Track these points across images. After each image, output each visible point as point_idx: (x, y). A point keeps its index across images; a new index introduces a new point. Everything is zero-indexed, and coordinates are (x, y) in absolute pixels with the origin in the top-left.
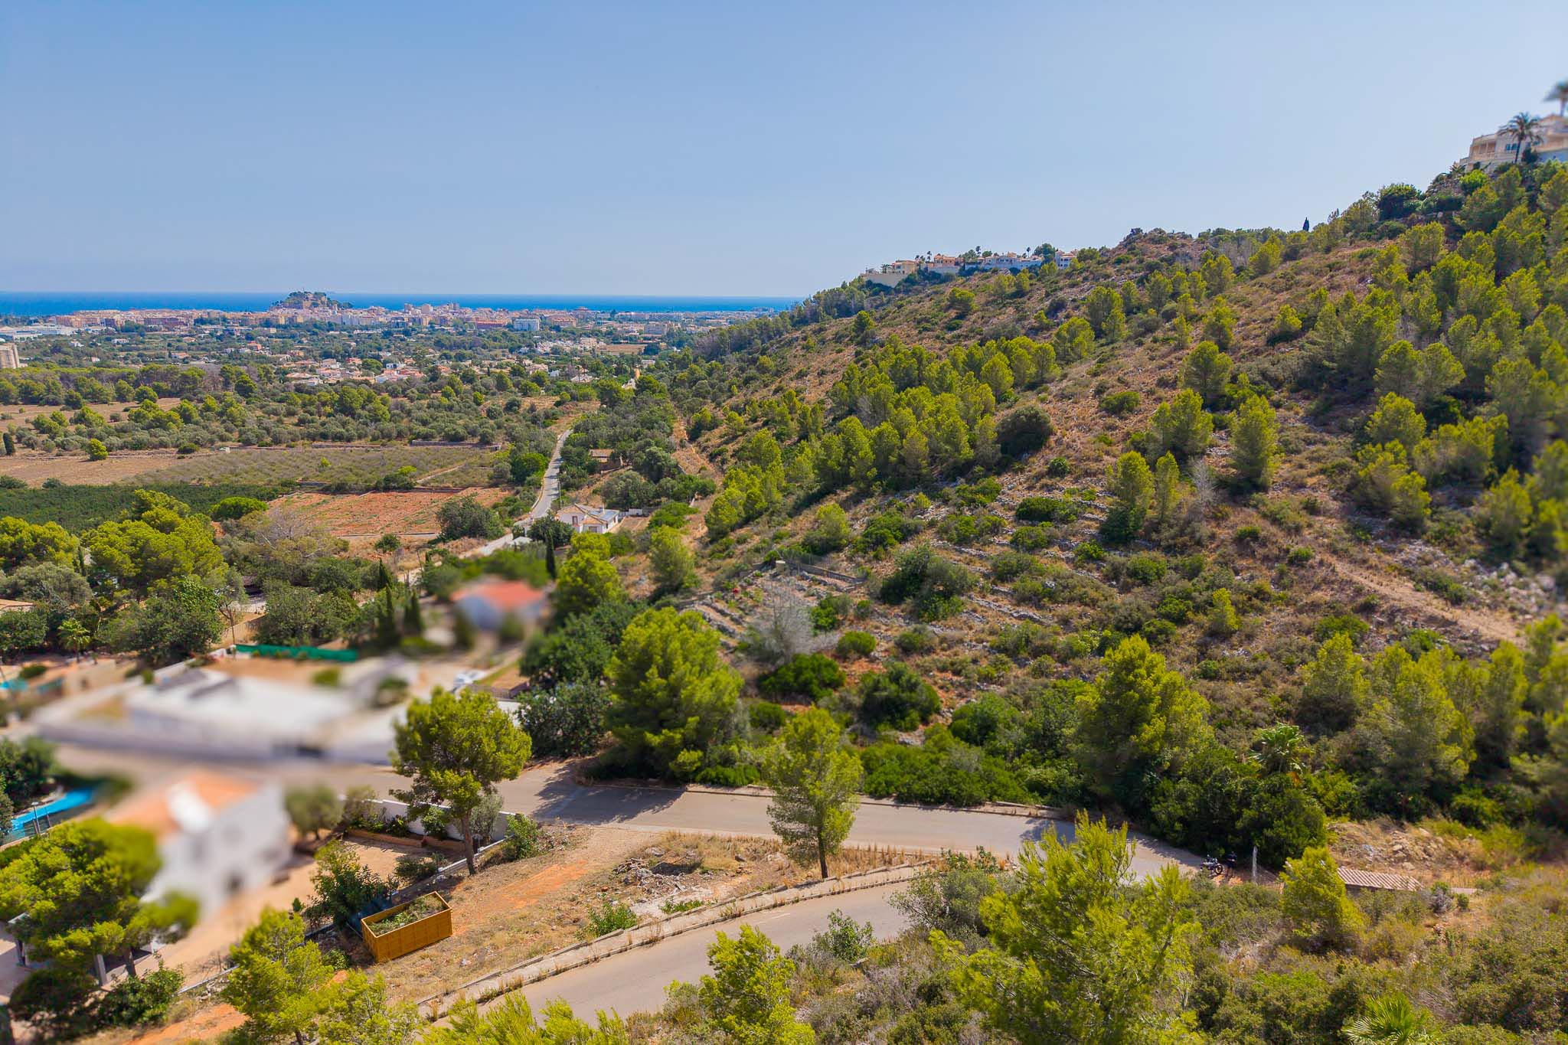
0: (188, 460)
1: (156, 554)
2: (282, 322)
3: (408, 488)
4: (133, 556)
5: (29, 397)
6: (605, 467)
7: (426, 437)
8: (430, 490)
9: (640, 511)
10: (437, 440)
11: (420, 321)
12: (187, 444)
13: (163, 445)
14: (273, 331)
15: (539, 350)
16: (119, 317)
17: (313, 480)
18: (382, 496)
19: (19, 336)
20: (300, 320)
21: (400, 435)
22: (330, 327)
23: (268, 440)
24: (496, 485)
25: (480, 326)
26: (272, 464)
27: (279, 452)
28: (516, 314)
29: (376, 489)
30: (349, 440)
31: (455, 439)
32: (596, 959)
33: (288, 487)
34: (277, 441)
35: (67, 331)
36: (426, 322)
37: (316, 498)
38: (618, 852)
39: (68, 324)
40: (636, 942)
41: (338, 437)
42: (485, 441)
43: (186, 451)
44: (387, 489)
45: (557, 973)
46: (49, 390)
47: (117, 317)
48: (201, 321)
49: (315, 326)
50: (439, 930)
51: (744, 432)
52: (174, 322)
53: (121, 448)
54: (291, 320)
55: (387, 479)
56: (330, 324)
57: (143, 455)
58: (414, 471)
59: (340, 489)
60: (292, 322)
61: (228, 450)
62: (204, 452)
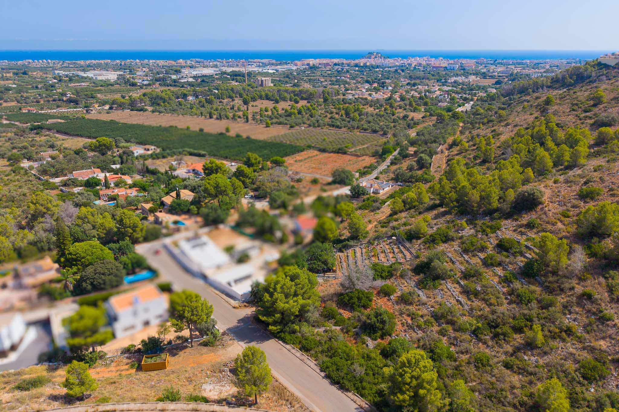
0: (293, 131)
2: (362, 65)
3: (345, 153)
5: (268, 98)
6: (412, 155)
7: (365, 130)
8: (352, 155)
9: (401, 184)
10: (368, 131)
11: (411, 64)
12: (293, 124)
13: (286, 124)
14: (357, 68)
15: (449, 81)
16: (312, 62)
17: (317, 146)
18: (335, 155)
19: (280, 70)
20: (368, 64)
21: (358, 128)
22: (377, 67)
23: (316, 125)
24: (373, 156)
25: (434, 67)
26: (311, 136)
27: (318, 130)
28: (451, 61)
29: (334, 152)
30: (340, 128)
31: (375, 132)
33: (309, 147)
34: (319, 126)
35: (294, 68)
36: (413, 66)
37: (316, 152)
39: (297, 65)
40: (158, 408)
41: (338, 127)
42: (385, 134)
43: (292, 127)
44: (338, 153)
45: (129, 410)
46: (272, 96)
47: (311, 63)
48: (335, 64)
49: (372, 67)
50: (162, 366)
51: (467, 150)
52: (328, 64)
53: (275, 124)
54: (365, 64)
55: (339, 149)
56: (377, 66)
57: (280, 127)
58: (350, 145)
59: (323, 151)
60: (365, 66)
61: (303, 128)
62: (297, 127)
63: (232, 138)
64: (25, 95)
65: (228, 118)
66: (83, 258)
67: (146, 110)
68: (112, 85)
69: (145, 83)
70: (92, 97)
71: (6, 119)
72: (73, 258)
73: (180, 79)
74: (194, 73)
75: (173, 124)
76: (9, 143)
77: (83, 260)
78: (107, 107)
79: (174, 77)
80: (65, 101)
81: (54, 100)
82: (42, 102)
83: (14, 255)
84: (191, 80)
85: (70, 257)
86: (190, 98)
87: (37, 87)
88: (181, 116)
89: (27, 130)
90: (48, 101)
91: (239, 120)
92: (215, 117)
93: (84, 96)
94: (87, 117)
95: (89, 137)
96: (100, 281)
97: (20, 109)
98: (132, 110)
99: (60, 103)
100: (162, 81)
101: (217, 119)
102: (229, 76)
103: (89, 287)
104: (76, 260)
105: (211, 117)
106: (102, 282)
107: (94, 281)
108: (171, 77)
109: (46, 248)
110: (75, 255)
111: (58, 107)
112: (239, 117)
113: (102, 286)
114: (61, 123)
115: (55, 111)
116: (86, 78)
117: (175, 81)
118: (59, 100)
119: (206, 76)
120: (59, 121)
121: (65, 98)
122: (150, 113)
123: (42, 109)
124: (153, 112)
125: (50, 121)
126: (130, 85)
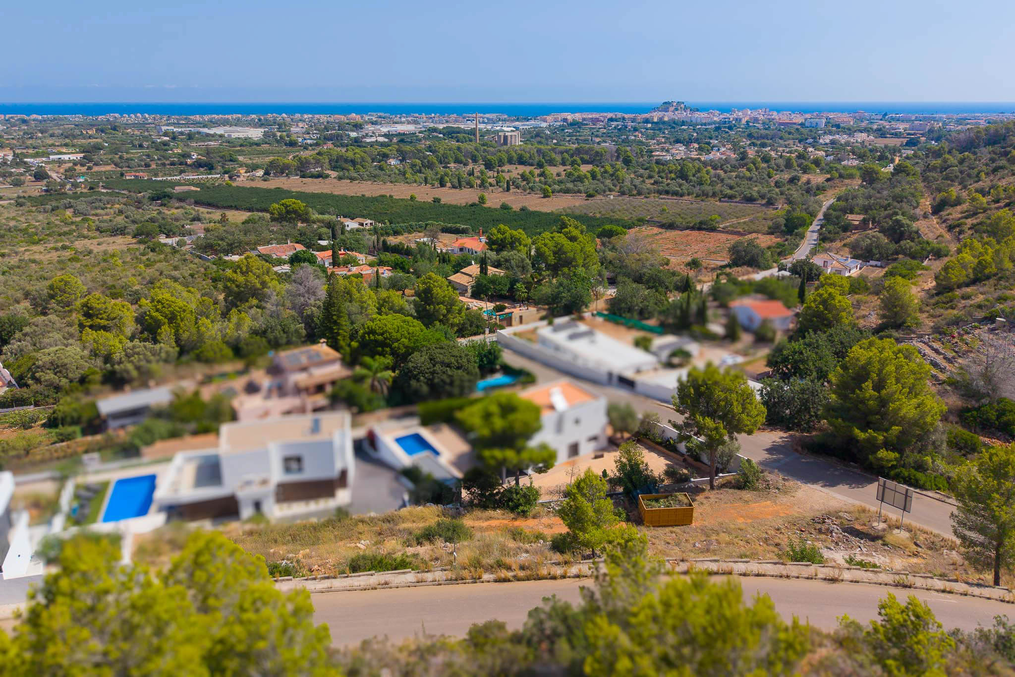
0: (591, 201)
1: (565, 253)
2: (655, 120)
3: (713, 229)
4: (555, 253)
5: (521, 161)
6: (856, 228)
7: (731, 197)
8: (727, 232)
9: (879, 263)
10: (738, 200)
11: (740, 120)
12: (591, 192)
13: (579, 192)
14: (649, 125)
15: (821, 141)
16: (570, 117)
17: (656, 219)
18: (695, 233)
19: (521, 127)
20: (666, 119)
21: (714, 195)
22: (683, 123)
23: (635, 192)
24: (772, 233)
25: (781, 124)
26: (635, 207)
27: (641, 200)
28: (808, 116)
29: (693, 228)
30: (682, 195)
31: (750, 200)
32: (788, 577)
33: (641, 222)
34: (639, 194)
35: (544, 125)
36: (744, 121)
37: (656, 230)
38: (816, 507)
39: (545, 121)
40: (820, 576)
41: (676, 193)
42: (770, 203)
43: (590, 196)
44: (700, 229)
46: (530, 157)
47: (569, 117)
48: (611, 120)
49: (674, 123)
50: (684, 518)
51: (985, 210)
52: (598, 120)
53: (559, 192)
54: (661, 119)
55: (701, 223)
56: (683, 121)
57: (568, 197)
58: (719, 219)
59: (671, 226)
60: (661, 121)
61: (612, 197)
62: (599, 197)
63: (496, 210)
64: (125, 156)
65: (472, 187)
66: (397, 340)
67: (327, 176)
68: (258, 144)
69: (309, 142)
70: (231, 160)
71: (104, 187)
72: (376, 341)
73: (364, 137)
74: (384, 130)
75: (383, 192)
76: (123, 217)
77: (396, 344)
78: (260, 173)
79: (353, 135)
80: (190, 165)
81: (172, 164)
82: (154, 166)
83: (228, 352)
84: (381, 139)
85: (372, 337)
86: (393, 162)
87: (141, 146)
88: (388, 184)
89: (145, 201)
90: (164, 165)
91: (491, 188)
92: (449, 185)
93: (218, 159)
94: (234, 184)
95: (250, 210)
96: (445, 377)
97: (122, 175)
98: (303, 177)
99: (182, 167)
100: (337, 139)
101: (454, 187)
102: (441, 135)
103: (425, 389)
104: (384, 344)
105: (442, 185)
106: (448, 380)
107: (434, 378)
108: (349, 135)
109: (284, 340)
110: (382, 334)
111: (181, 172)
112: (491, 185)
113: (448, 388)
114: (196, 191)
115: (178, 178)
116: (213, 136)
117: (356, 140)
118: (181, 164)
119: (404, 134)
120: (193, 188)
121: (189, 161)
122: (335, 181)
123: (156, 175)
124: (340, 178)
125: (178, 189)
126: (286, 144)
